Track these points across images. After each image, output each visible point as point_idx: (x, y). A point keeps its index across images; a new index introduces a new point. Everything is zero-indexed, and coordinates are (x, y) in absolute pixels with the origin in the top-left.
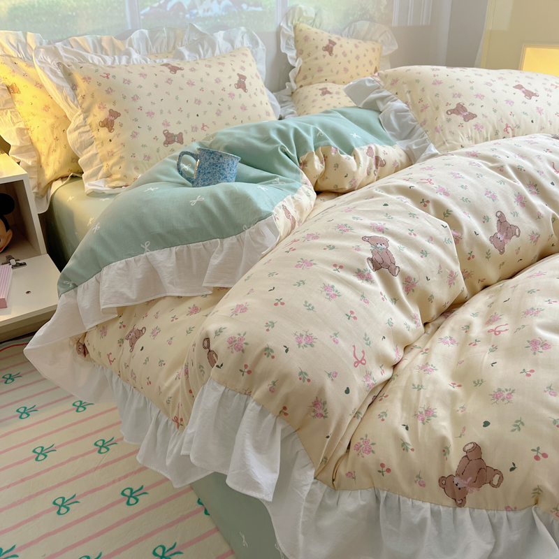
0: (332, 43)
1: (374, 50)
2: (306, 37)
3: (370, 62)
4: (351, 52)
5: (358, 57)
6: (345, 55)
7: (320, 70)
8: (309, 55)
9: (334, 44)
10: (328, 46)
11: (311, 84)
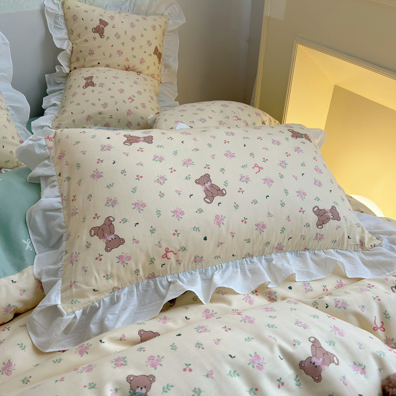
0: (103, 23)
1: (154, 28)
2: (75, 16)
3: (149, 42)
4: (126, 33)
5: (133, 39)
6: (119, 37)
7: (91, 53)
8: (79, 36)
9: (105, 24)
10: (98, 27)
11: (83, 66)
